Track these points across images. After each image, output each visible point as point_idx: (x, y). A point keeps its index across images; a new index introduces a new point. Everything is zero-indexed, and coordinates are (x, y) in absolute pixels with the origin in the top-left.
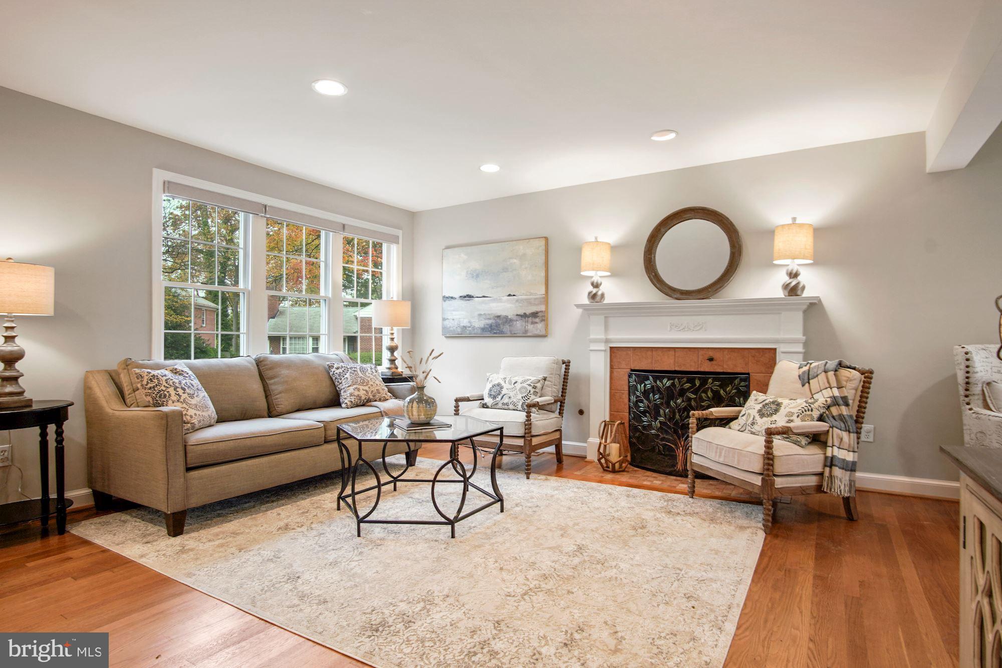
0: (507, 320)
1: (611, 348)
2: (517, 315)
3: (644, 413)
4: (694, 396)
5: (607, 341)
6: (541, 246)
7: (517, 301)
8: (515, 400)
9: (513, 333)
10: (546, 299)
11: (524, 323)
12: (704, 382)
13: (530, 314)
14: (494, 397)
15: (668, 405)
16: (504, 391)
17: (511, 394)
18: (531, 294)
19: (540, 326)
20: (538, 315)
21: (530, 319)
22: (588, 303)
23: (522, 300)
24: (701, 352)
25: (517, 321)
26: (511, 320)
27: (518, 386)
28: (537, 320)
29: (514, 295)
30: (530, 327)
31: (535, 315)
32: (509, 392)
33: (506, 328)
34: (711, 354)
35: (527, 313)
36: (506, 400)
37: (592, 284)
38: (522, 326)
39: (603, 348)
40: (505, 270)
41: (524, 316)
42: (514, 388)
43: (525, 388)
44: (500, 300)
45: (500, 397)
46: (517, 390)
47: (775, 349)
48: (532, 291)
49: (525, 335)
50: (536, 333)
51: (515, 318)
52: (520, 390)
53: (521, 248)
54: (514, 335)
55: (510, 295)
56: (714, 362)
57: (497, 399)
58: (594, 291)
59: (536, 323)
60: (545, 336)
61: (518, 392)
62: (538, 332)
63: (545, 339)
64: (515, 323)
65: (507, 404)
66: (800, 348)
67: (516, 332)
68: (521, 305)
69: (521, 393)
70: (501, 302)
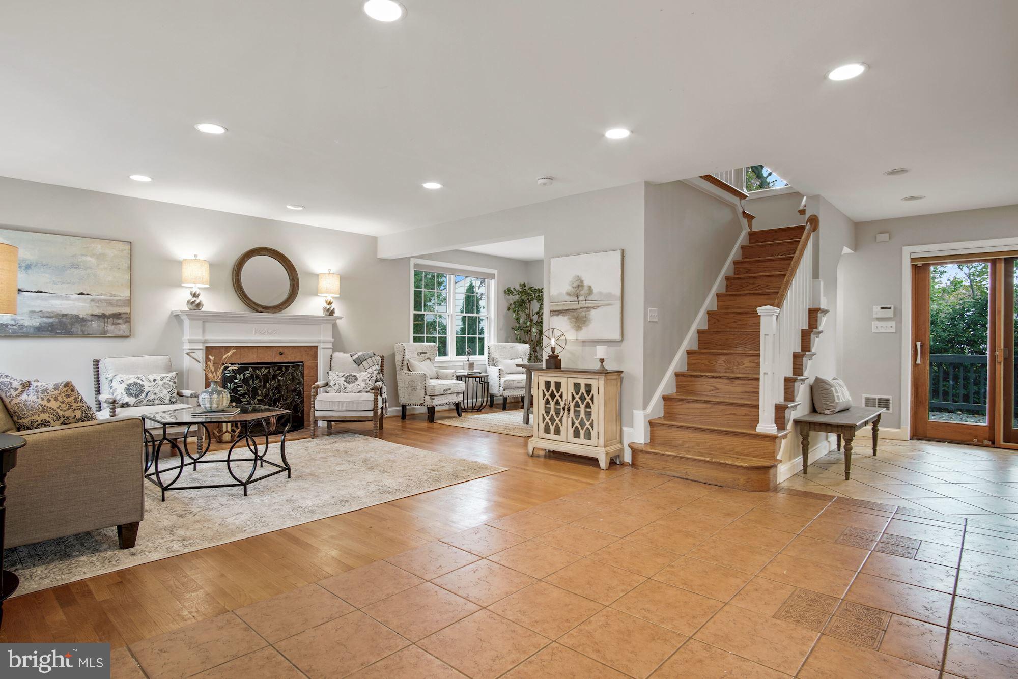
0: (77, 320)
1: (206, 347)
2: (92, 315)
3: (243, 395)
4: (281, 379)
5: (205, 341)
6: (125, 250)
7: (92, 300)
8: (162, 396)
9: (86, 333)
10: (129, 302)
11: (102, 324)
12: (287, 368)
13: (110, 315)
14: (137, 396)
15: (265, 386)
16: (146, 389)
17: (156, 391)
18: (112, 295)
19: (124, 327)
20: (122, 316)
21: (111, 320)
22: (187, 309)
23: (100, 301)
24: (275, 350)
25: (92, 321)
26: (83, 320)
27: (160, 383)
28: (120, 321)
29: (87, 294)
30: (110, 328)
31: (117, 316)
32: (152, 389)
33: (77, 328)
34: (281, 350)
35: (107, 314)
36: (151, 397)
37: (191, 294)
38: (99, 326)
39: (201, 347)
40: (75, 266)
41: (103, 316)
42: (156, 386)
43: (168, 384)
44: (67, 298)
45: (143, 395)
46: (161, 386)
47: (317, 346)
48: (113, 293)
49: (104, 335)
50: (119, 334)
51: (89, 318)
52: (163, 386)
53: (98, 247)
54: (86, 335)
55: (81, 294)
56: (283, 356)
57: (141, 397)
58: (194, 299)
59: (119, 324)
60: (127, 337)
61: (163, 388)
62: (121, 333)
63: (128, 340)
64: (89, 323)
65: (153, 400)
66: (330, 345)
67: (91, 333)
68: (97, 305)
69: (165, 388)
70: (69, 300)
